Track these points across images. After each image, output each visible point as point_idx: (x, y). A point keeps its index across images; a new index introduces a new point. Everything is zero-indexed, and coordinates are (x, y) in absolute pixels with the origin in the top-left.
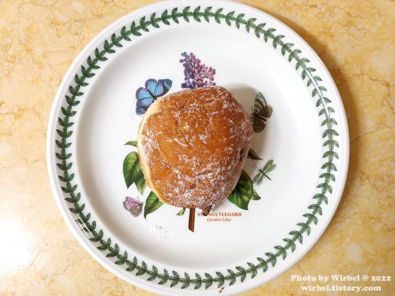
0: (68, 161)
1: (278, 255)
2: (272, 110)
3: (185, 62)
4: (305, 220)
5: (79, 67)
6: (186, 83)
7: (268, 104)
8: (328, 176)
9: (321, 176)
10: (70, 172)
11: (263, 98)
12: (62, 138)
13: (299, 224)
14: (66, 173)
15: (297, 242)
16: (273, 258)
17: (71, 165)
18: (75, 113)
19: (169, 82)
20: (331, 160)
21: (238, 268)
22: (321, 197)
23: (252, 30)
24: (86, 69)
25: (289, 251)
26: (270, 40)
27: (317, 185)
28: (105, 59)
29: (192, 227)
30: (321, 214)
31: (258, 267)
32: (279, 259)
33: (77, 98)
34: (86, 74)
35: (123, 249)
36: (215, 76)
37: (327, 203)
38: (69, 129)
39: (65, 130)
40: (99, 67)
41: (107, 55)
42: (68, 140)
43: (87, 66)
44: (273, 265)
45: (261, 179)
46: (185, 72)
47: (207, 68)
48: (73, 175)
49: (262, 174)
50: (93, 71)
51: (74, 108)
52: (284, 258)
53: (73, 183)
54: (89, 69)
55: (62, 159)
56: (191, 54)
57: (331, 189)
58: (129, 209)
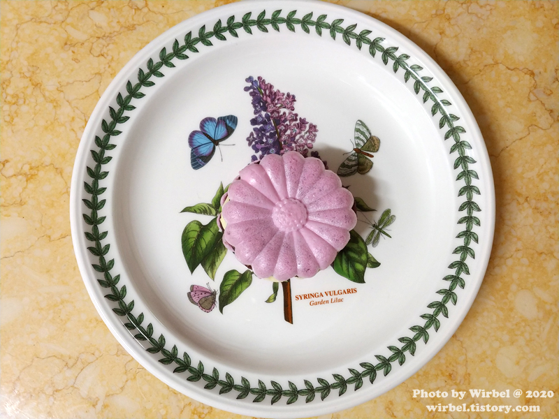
0: (104, 243)
1: (416, 338)
2: (379, 141)
3: (252, 90)
4: (446, 285)
5: (106, 109)
6: (256, 118)
7: (373, 134)
8: (469, 220)
9: (460, 222)
10: (108, 257)
11: (365, 127)
12: (91, 210)
13: (439, 292)
14: (102, 260)
15: (440, 317)
16: (410, 344)
17: (108, 247)
18: (106, 174)
19: (233, 119)
20: (470, 198)
21: (363, 365)
22: (465, 250)
23: (339, 36)
24: (116, 111)
25: (431, 331)
26: (366, 47)
27: (457, 234)
28: (142, 95)
29: (290, 317)
30: (468, 273)
31: (391, 359)
32: (420, 343)
33: (108, 153)
34: (117, 117)
35: (196, 358)
36: (296, 105)
37: (473, 256)
38: (100, 198)
39: (95, 198)
40: (134, 108)
41: (143, 89)
42: (100, 213)
43: (117, 108)
44: (413, 353)
45: (377, 238)
46: (253, 103)
47: (284, 94)
48: (112, 262)
49: (377, 231)
50: (126, 113)
51: (104, 168)
52: (426, 341)
53: (113, 272)
54: (121, 111)
55: (95, 240)
56: (259, 78)
57: (476, 236)
58: (197, 302)
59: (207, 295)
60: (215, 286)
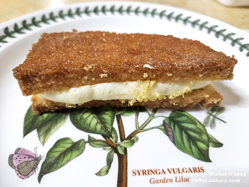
49: (212, 117)
58: (16, 165)
59: (31, 159)
60: (42, 151)
